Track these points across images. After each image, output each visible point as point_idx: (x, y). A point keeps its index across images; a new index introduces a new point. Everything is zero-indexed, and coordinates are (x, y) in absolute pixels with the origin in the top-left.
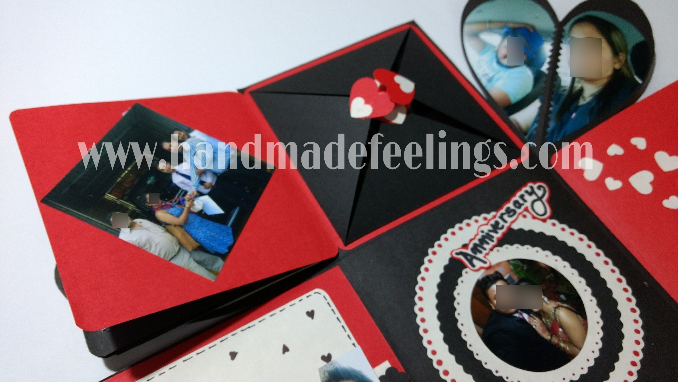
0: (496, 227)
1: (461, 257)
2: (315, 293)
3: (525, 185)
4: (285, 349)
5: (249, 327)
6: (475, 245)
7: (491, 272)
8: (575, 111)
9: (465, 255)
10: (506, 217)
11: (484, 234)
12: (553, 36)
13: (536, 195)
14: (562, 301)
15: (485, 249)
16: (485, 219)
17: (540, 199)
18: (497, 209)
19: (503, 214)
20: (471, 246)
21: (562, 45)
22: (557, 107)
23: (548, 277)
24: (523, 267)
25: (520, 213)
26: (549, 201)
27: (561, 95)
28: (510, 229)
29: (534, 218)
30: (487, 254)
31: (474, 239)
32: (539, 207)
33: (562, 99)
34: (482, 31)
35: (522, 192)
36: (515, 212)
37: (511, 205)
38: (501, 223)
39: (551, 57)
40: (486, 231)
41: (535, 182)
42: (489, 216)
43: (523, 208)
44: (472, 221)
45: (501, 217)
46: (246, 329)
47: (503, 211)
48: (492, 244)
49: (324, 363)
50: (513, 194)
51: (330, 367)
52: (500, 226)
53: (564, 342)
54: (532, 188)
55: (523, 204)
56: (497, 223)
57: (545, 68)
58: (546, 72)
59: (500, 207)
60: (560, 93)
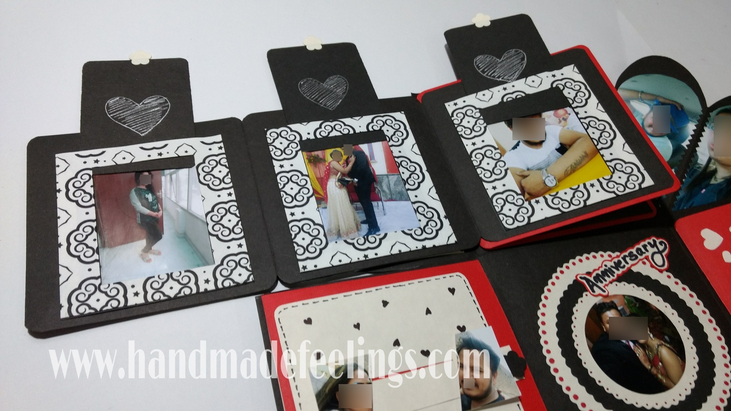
0: (618, 265)
1: (584, 281)
2: (457, 275)
3: (649, 237)
4: (428, 312)
5: (400, 286)
6: (598, 275)
7: (607, 301)
8: (705, 188)
9: (588, 281)
10: (628, 259)
11: (607, 268)
12: (699, 118)
13: (658, 248)
14: (666, 341)
15: (606, 281)
16: (610, 256)
17: (660, 252)
18: (621, 251)
19: (625, 256)
20: (594, 274)
21: (706, 129)
22: (690, 180)
23: (656, 318)
24: (636, 305)
25: (640, 260)
26: (668, 256)
27: (695, 171)
28: (629, 270)
29: (652, 266)
30: (607, 285)
31: (598, 269)
32: (658, 259)
33: (696, 175)
34: (633, 99)
35: (646, 243)
36: (637, 257)
37: (634, 251)
38: (623, 263)
40: (609, 266)
41: (658, 238)
42: (614, 255)
43: (644, 255)
44: (598, 255)
45: (624, 258)
46: (398, 286)
47: (626, 254)
48: (612, 278)
49: (459, 332)
50: (638, 242)
51: (465, 335)
52: (622, 265)
53: (662, 374)
54: (655, 241)
55: (645, 253)
56: (619, 262)
57: (685, 144)
59: (624, 250)
60: (695, 168)
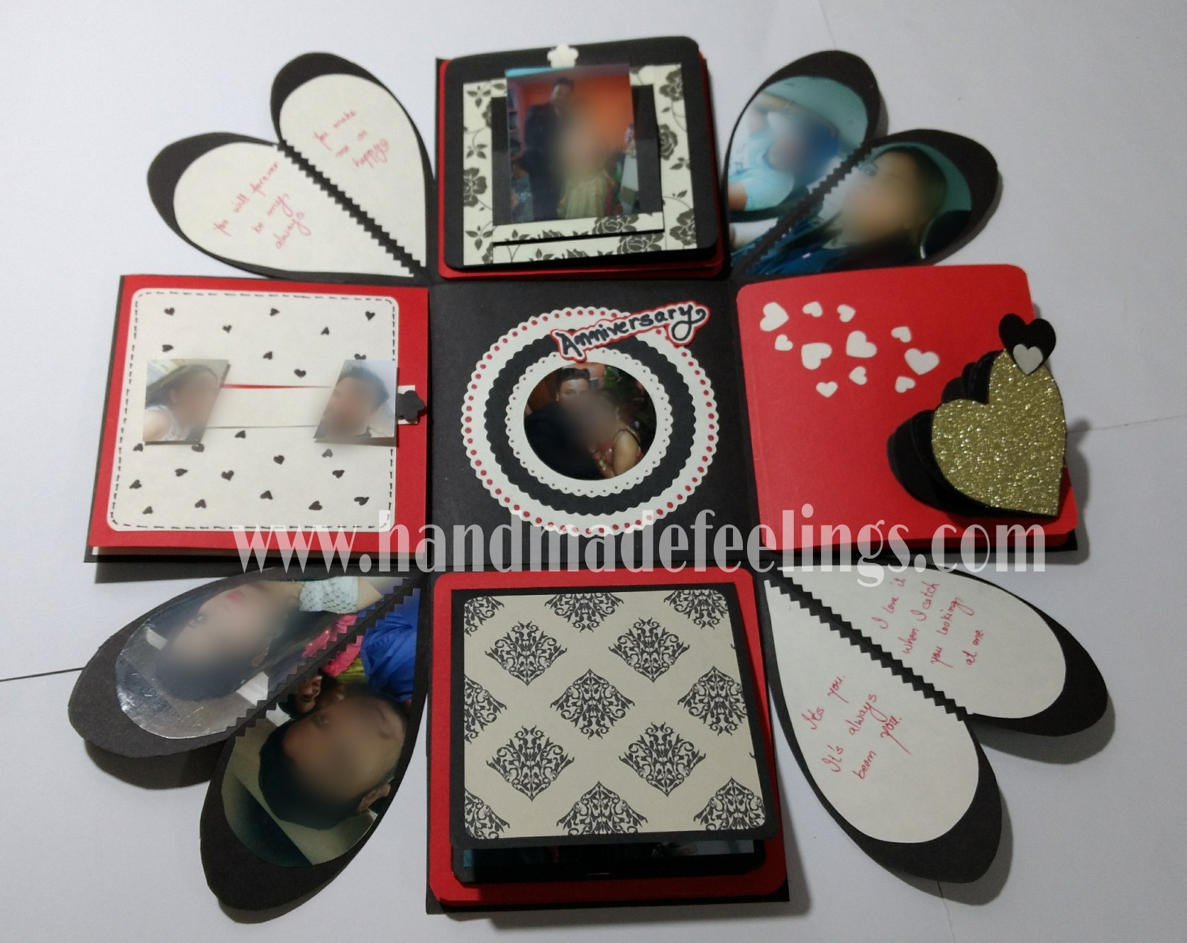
0: (618, 328)
1: (560, 340)
2: (387, 300)
3: (685, 301)
4: (326, 331)
5: (303, 297)
6: (583, 335)
7: (580, 367)
8: (811, 251)
9: (565, 339)
10: (637, 323)
11: (601, 329)
12: (852, 152)
13: (690, 318)
14: (634, 428)
15: (590, 343)
16: (614, 315)
17: (690, 323)
18: (632, 312)
19: (636, 319)
20: (578, 334)
21: (855, 170)
22: (794, 237)
23: (637, 399)
24: (617, 378)
27: (808, 226)
28: (632, 337)
29: (668, 338)
30: (590, 349)
31: (587, 329)
32: (682, 331)
33: (806, 231)
34: (774, 109)
35: (676, 307)
36: (651, 322)
37: (652, 315)
38: (628, 326)
39: (829, 177)
40: (605, 327)
41: (698, 303)
44: (597, 311)
45: (632, 322)
47: (639, 316)
48: (601, 341)
49: (354, 359)
50: (664, 305)
51: (358, 363)
52: (624, 329)
53: (605, 462)
54: (690, 308)
55: (666, 320)
56: (623, 324)
58: (811, 192)
59: (639, 311)
60: (809, 222)
